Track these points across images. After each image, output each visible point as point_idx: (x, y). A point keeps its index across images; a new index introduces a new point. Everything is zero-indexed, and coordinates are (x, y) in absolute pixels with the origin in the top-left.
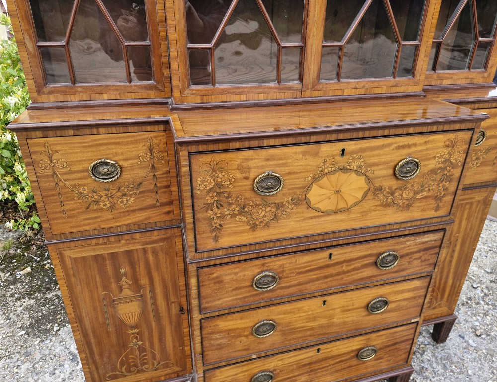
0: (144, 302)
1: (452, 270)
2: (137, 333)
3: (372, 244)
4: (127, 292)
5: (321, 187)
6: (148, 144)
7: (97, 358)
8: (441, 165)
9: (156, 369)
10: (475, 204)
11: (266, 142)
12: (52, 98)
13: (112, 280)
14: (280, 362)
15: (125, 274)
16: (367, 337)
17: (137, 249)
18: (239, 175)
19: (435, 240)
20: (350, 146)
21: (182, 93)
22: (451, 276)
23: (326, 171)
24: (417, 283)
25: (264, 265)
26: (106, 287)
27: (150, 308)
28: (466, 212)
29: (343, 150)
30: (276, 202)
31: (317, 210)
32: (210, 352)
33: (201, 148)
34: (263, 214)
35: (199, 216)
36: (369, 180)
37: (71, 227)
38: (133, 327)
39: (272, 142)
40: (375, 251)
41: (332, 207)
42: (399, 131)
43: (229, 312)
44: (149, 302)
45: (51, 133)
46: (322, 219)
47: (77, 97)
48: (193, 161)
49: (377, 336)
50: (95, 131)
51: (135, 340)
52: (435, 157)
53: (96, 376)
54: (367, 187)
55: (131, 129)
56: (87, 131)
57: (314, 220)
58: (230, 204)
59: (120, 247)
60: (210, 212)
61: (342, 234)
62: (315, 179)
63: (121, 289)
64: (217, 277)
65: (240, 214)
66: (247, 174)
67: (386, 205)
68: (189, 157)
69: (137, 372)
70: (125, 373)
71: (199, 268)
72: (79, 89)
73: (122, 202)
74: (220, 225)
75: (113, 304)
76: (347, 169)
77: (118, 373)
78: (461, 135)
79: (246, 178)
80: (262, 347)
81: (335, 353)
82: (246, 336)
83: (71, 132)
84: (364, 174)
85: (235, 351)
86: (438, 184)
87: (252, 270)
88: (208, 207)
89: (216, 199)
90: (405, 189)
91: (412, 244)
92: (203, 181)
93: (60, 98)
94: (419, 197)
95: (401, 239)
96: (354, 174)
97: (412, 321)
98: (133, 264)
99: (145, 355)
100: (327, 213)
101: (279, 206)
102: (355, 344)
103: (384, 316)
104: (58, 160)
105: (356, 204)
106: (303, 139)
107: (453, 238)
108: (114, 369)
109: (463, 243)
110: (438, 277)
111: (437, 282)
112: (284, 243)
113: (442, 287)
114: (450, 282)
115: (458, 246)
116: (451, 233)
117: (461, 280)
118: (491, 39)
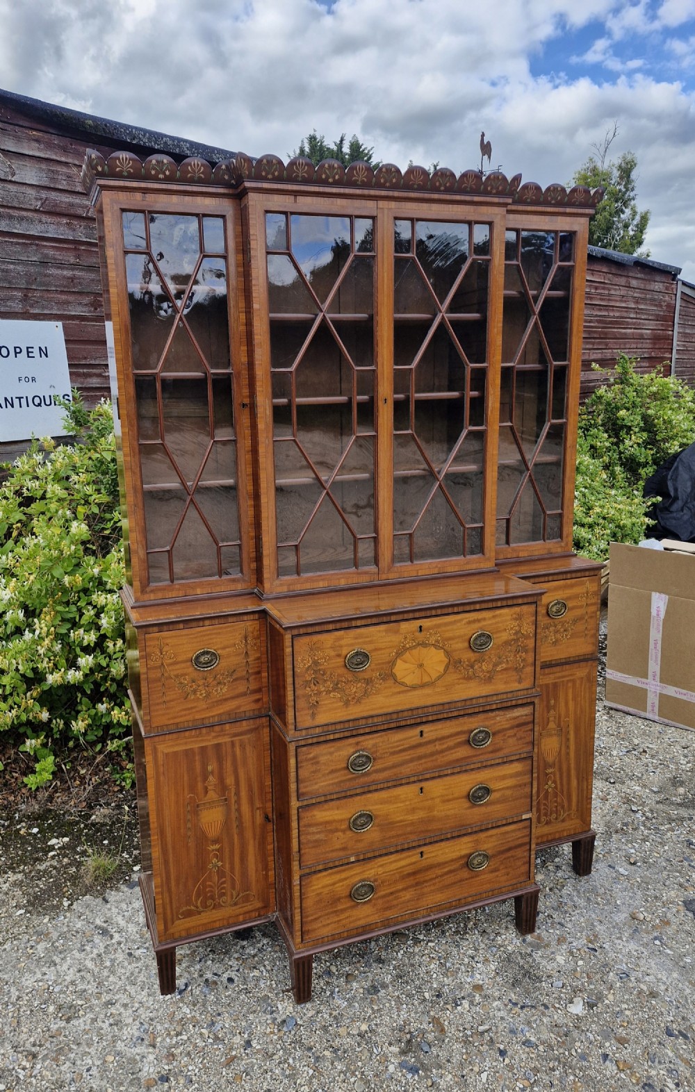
0: (228, 807)
1: (572, 766)
2: (218, 850)
3: (461, 720)
4: (212, 795)
5: (406, 662)
6: (243, 632)
7: (173, 883)
8: (513, 637)
9: (235, 904)
10: (578, 682)
11: (354, 623)
12: (152, 596)
13: (199, 779)
14: (380, 869)
15: (212, 772)
16: (475, 837)
17: (225, 743)
18: (332, 653)
19: (526, 715)
20: (426, 623)
21: (272, 584)
22: (573, 772)
23: (407, 646)
24: (517, 767)
25: (357, 743)
26: (192, 789)
27: (234, 815)
28: (570, 691)
29: (421, 627)
30: (366, 677)
31: (403, 684)
32: (307, 850)
33: (302, 631)
34: (355, 690)
35: (299, 692)
36: (447, 654)
37: (169, 719)
38: (215, 841)
39: (359, 623)
40: (465, 728)
41: (416, 681)
42: (467, 608)
43: (326, 800)
44: (234, 807)
45: (165, 628)
46: (410, 694)
47: (174, 594)
48: (295, 642)
49: (487, 837)
50: (201, 624)
51: (215, 860)
52: (506, 630)
53: (169, 912)
54: (446, 660)
55: (230, 619)
56: (194, 624)
57: (401, 695)
58: (325, 681)
59: (209, 740)
60: (308, 689)
61: (430, 710)
62: (399, 655)
63: (206, 792)
64: (314, 758)
65: (334, 690)
66: (340, 652)
67: (468, 678)
68: (292, 639)
69: (214, 908)
70: (201, 909)
71: (297, 747)
72: (177, 586)
73: (216, 691)
74: (317, 702)
75: (196, 809)
76: (426, 644)
77: (193, 908)
78: (525, 608)
79: (339, 656)
80: (360, 846)
81: (441, 859)
82: (344, 831)
83: (181, 626)
84: (442, 648)
85: (333, 851)
86: (515, 655)
87: (346, 751)
88: (307, 684)
89: (313, 676)
90: (483, 661)
91: (502, 720)
92: (303, 660)
93: (160, 595)
94: (499, 669)
95: (491, 714)
96: (432, 648)
97: (524, 817)
98: (220, 760)
99: (224, 883)
100: (414, 688)
101: (368, 681)
102: (462, 847)
103: (490, 809)
104: (167, 652)
105: (439, 678)
106: (385, 619)
107: (562, 723)
108: (189, 902)
109: (577, 730)
110: (558, 776)
111: (558, 782)
112: (375, 720)
113: (565, 789)
114: (574, 783)
115: (572, 733)
116: (560, 717)
117: (587, 780)
118: (560, 511)
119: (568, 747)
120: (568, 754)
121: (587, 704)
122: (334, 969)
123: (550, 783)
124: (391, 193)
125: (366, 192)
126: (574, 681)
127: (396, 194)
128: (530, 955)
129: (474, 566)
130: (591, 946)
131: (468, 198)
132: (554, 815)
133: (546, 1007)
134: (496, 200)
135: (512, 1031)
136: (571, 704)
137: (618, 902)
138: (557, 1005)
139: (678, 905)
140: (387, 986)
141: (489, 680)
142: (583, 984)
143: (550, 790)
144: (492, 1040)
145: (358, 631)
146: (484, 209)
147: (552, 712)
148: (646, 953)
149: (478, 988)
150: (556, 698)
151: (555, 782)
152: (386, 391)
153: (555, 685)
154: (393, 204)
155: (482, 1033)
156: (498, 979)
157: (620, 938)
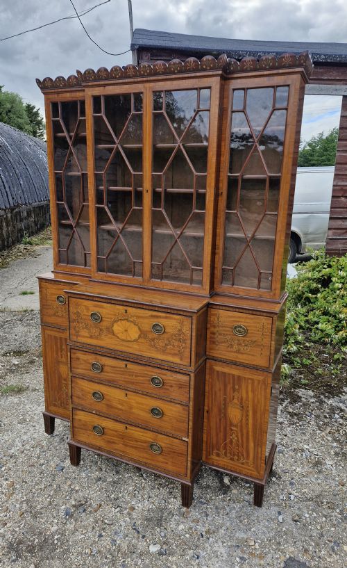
1: (251, 433)
3: (147, 368)
4: (63, 359)
5: (119, 326)
8: (177, 332)
10: (256, 382)
11: (94, 299)
15: (64, 350)
16: (154, 434)
18: (85, 310)
20: (130, 310)
21: (94, 274)
23: (120, 318)
25: (95, 357)
26: (57, 354)
28: (251, 385)
29: (126, 311)
31: (118, 338)
32: (75, 398)
33: (72, 295)
34: (95, 331)
35: (71, 324)
36: (139, 329)
37: (49, 320)
38: (64, 380)
39: (97, 299)
40: (148, 373)
41: (124, 338)
42: (151, 308)
43: (83, 378)
46: (121, 343)
47: (67, 270)
49: (161, 438)
51: (65, 388)
53: (49, 400)
54: (140, 333)
56: (57, 283)
57: (117, 342)
58: (82, 323)
59: (63, 335)
60: (75, 323)
61: (131, 355)
62: (115, 321)
63: (62, 357)
64: (77, 356)
65: (86, 328)
67: (151, 346)
68: (68, 298)
69: (64, 408)
70: (59, 405)
71: (71, 348)
74: (79, 331)
75: (59, 362)
76: (129, 320)
77: (57, 404)
78: (185, 318)
80: (98, 408)
81: (136, 435)
82: (90, 396)
84: (137, 325)
85: (85, 403)
87: (91, 359)
88: (75, 321)
89: (77, 318)
90: (160, 340)
91: (170, 377)
92: (73, 309)
93: (62, 269)
95: (164, 371)
96: (132, 324)
97: (183, 439)
99: (68, 399)
100: (123, 340)
101: (101, 330)
103: (161, 423)
104: (48, 292)
105: (134, 341)
106: (109, 301)
107: (244, 404)
108: (55, 400)
109: (255, 412)
110: (239, 435)
111: (240, 439)
112: (104, 350)
113: (245, 445)
114: (252, 445)
115: (250, 413)
116: (242, 399)
117: (261, 447)
118: (271, 272)
119: (247, 420)
120: (247, 424)
121: (263, 399)
122: (99, 463)
123: (234, 436)
124: (149, 79)
125: (136, 80)
126: (252, 380)
127: (151, 78)
128: (173, 515)
129: (196, 291)
130: (204, 534)
131: (193, 75)
132: (236, 458)
133: (144, 537)
134: (211, 73)
135: (116, 533)
136: (250, 394)
137: (252, 530)
138: (148, 540)
139: (285, 556)
140: (105, 482)
141: (164, 352)
142: (173, 544)
143: (234, 440)
144: (104, 529)
145: (96, 303)
146: (205, 80)
147: (236, 393)
148: (224, 558)
149: (133, 509)
150: (240, 386)
151: (237, 437)
152: (147, 185)
153: (239, 377)
154: (152, 84)
155: (105, 523)
156: (146, 512)
157: (223, 542)
